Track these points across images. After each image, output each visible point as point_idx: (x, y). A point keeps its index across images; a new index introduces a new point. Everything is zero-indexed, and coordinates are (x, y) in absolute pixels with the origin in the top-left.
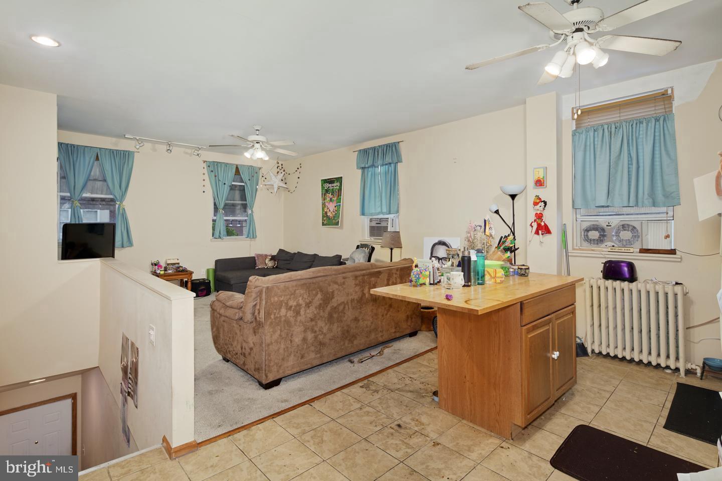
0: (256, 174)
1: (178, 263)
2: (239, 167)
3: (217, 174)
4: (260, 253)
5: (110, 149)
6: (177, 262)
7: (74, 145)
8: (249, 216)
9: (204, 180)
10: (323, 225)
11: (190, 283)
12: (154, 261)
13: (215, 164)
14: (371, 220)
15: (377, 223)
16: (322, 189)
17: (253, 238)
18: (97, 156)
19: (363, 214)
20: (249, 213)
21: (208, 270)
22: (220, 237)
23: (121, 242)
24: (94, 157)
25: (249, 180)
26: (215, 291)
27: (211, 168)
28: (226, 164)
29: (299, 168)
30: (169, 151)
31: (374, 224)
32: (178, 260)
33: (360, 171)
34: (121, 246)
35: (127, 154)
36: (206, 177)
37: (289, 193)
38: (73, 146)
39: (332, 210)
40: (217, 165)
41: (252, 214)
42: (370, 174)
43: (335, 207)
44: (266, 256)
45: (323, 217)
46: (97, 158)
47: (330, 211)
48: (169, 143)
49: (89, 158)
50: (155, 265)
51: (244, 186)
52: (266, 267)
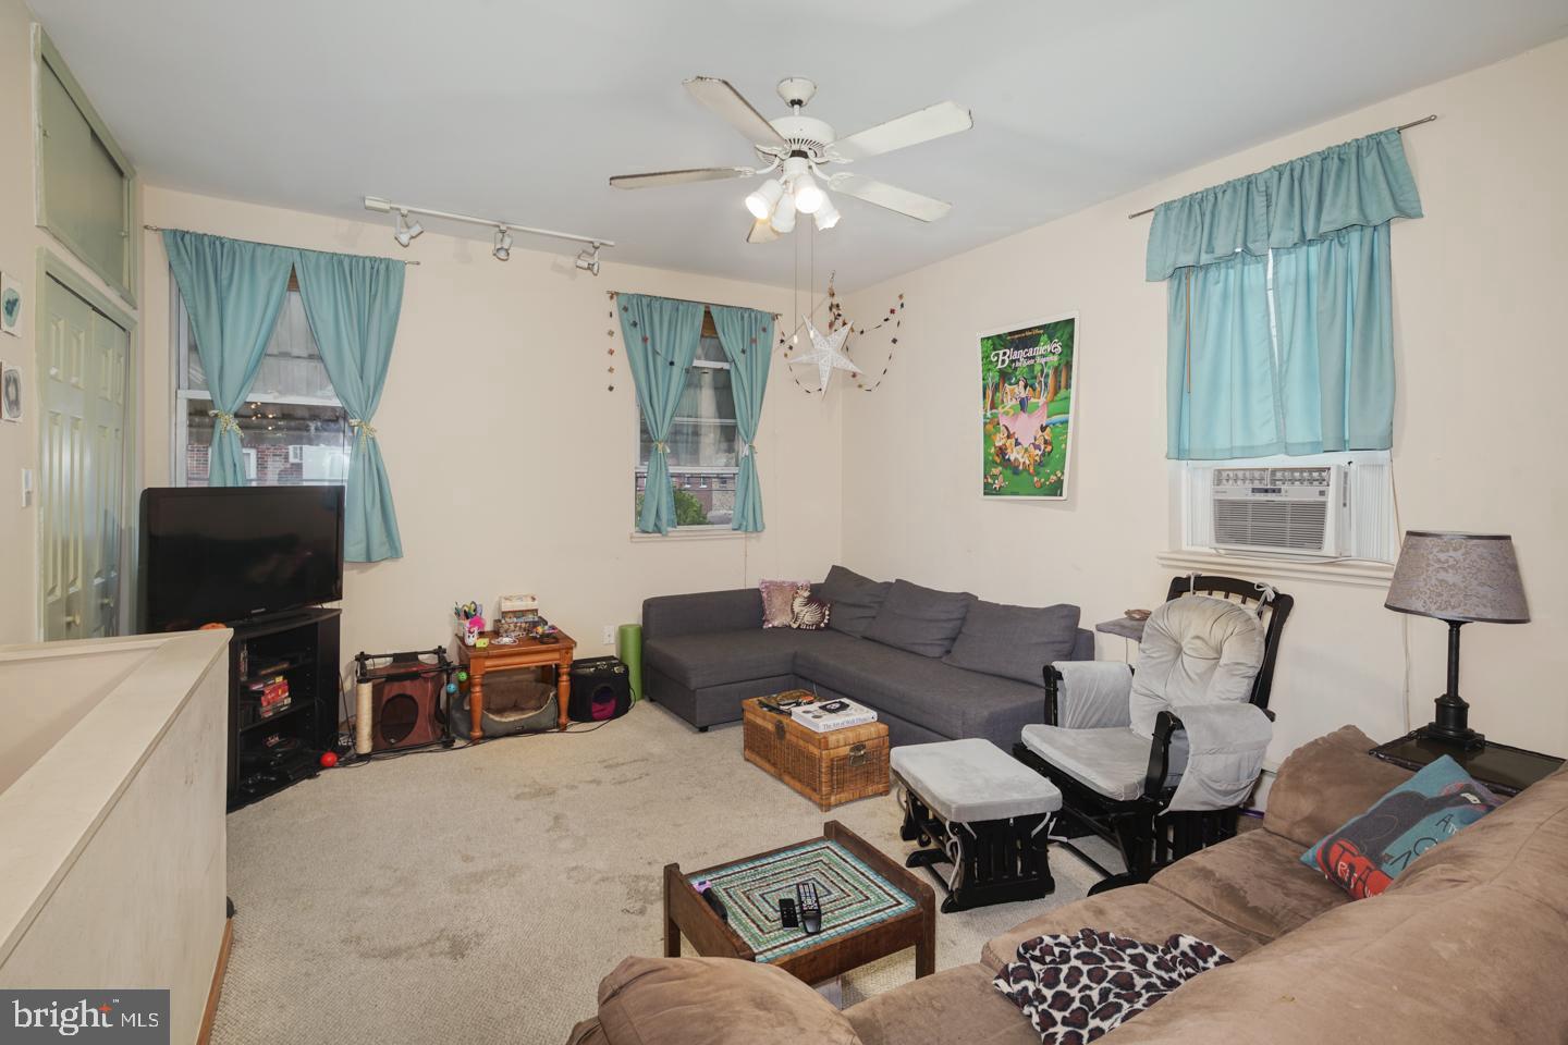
0: (762, 334)
1: (535, 611)
2: (714, 312)
3: (648, 335)
4: (779, 578)
5: (334, 254)
6: (530, 605)
7: (220, 238)
8: (742, 465)
9: (611, 352)
10: (985, 494)
11: (565, 678)
12: (464, 602)
13: (645, 301)
14: (1219, 477)
15: (1254, 490)
16: (986, 370)
17: (755, 529)
18: (293, 277)
19: (1180, 453)
20: (741, 455)
21: (622, 632)
22: (658, 529)
23: (363, 545)
24: (283, 278)
25: (743, 351)
26: (642, 698)
27: (631, 316)
28: (677, 303)
29: (898, 308)
30: (502, 254)
31: (1240, 492)
32: (534, 599)
33: (1162, 290)
34: (362, 558)
35: (383, 266)
36: (618, 343)
37: (863, 390)
38: (217, 241)
39: (1026, 442)
40: (649, 305)
41: (750, 459)
42: (1215, 291)
43: (1043, 429)
44: (795, 588)
45: (988, 464)
46: (293, 283)
47: (1017, 443)
48: (503, 228)
49: (268, 280)
50: (467, 615)
51: (728, 371)
52: (795, 626)
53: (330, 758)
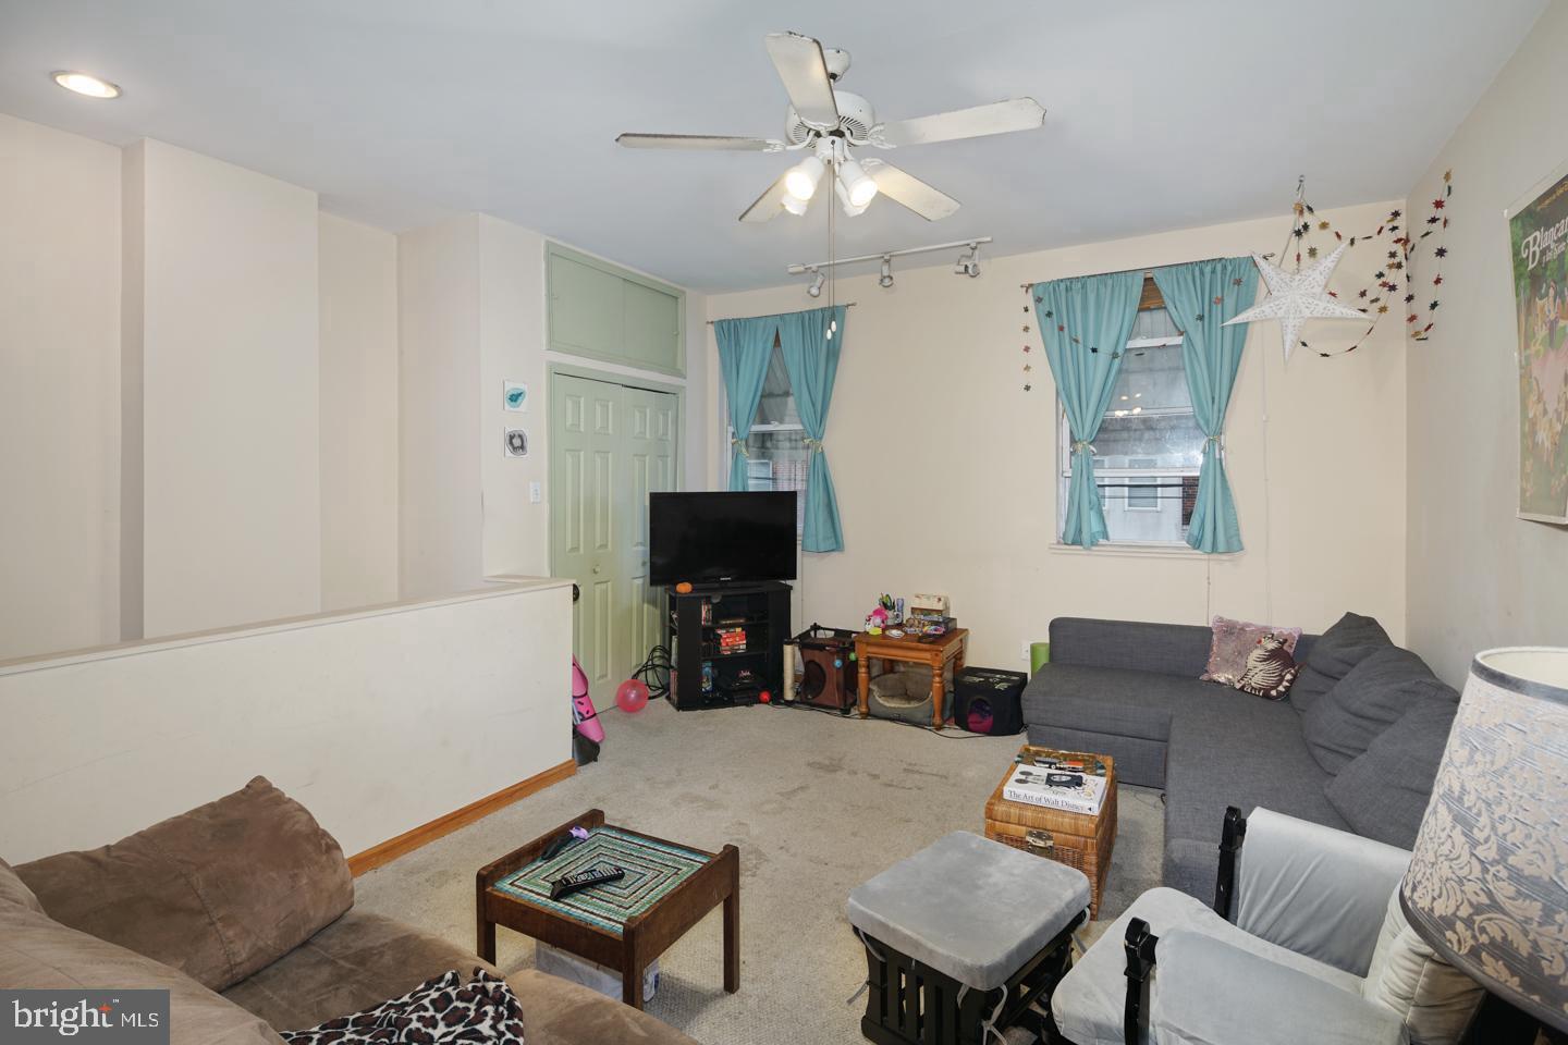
0: (1235, 289)
1: (945, 612)
2: (1158, 276)
3: (1064, 323)
5: (800, 313)
9: (1027, 349)
10: (1521, 507)
11: (937, 680)
13: (1063, 286)
16: (1518, 279)
17: (1228, 551)
18: (777, 334)
21: (1034, 649)
22: (1078, 542)
24: (770, 339)
25: (1201, 318)
27: (1046, 306)
28: (1106, 277)
30: (887, 282)
32: (940, 600)
34: (815, 548)
35: (829, 315)
36: (1035, 338)
39: (1551, 409)
45: (1525, 452)
46: (777, 342)
47: (1544, 413)
48: (887, 257)
49: (763, 342)
50: (886, 606)
52: (1238, 686)
53: (765, 696)
